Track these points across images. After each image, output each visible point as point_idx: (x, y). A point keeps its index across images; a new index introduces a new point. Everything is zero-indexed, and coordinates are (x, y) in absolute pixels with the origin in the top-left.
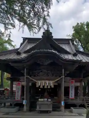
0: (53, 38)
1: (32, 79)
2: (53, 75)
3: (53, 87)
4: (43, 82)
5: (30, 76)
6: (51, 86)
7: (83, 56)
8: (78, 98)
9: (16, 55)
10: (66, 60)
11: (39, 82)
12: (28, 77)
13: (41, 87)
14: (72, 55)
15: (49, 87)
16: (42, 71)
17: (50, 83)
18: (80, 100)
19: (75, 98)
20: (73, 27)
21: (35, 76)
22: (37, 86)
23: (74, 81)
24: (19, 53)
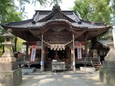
0: (61, 10)
1: (47, 43)
2: (64, 40)
3: (64, 49)
4: (56, 45)
6: (62, 49)
7: (86, 24)
8: (85, 59)
9: (32, 24)
10: (76, 27)
11: (53, 45)
12: (44, 41)
13: (55, 50)
14: (77, 23)
15: (61, 50)
16: (55, 37)
17: (62, 47)
18: (86, 60)
19: (82, 58)
20: (75, 2)
21: (49, 41)
22: (51, 49)
23: (81, 44)
24: (34, 23)
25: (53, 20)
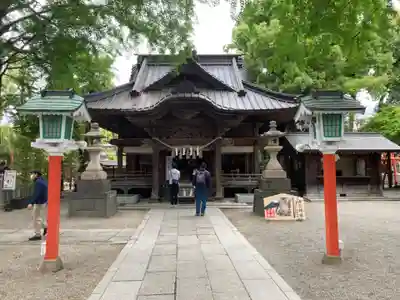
1: (163, 144)
3: (201, 157)
4: (184, 147)
5: (160, 138)
6: (197, 157)
8: (250, 177)
11: (176, 148)
12: (157, 139)
13: (181, 157)
14: (237, 94)
15: (194, 157)
17: (196, 152)
18: (252, 180)
21: (168, 137)
22: (173, 156)
24: (135, 94)
25: (175, 96)
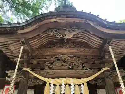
2: (83, 67)
